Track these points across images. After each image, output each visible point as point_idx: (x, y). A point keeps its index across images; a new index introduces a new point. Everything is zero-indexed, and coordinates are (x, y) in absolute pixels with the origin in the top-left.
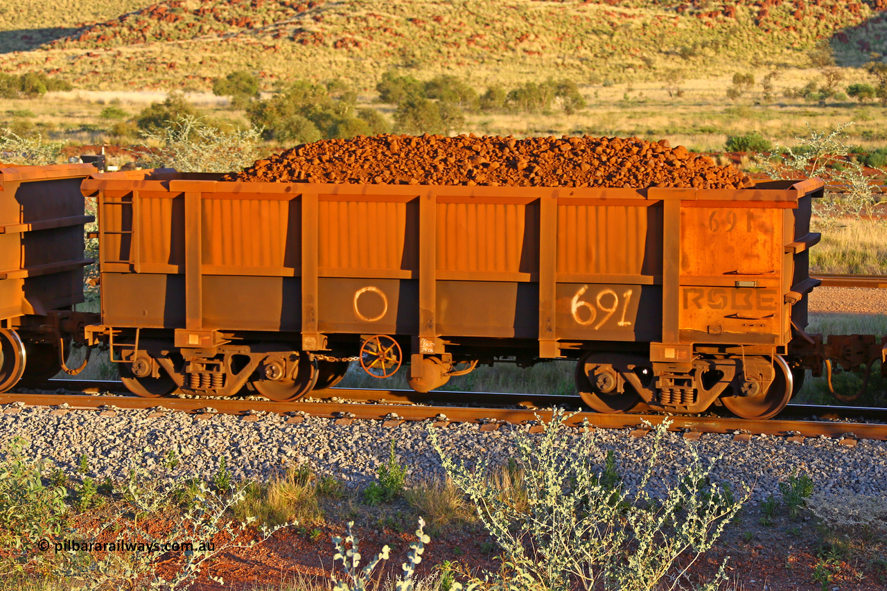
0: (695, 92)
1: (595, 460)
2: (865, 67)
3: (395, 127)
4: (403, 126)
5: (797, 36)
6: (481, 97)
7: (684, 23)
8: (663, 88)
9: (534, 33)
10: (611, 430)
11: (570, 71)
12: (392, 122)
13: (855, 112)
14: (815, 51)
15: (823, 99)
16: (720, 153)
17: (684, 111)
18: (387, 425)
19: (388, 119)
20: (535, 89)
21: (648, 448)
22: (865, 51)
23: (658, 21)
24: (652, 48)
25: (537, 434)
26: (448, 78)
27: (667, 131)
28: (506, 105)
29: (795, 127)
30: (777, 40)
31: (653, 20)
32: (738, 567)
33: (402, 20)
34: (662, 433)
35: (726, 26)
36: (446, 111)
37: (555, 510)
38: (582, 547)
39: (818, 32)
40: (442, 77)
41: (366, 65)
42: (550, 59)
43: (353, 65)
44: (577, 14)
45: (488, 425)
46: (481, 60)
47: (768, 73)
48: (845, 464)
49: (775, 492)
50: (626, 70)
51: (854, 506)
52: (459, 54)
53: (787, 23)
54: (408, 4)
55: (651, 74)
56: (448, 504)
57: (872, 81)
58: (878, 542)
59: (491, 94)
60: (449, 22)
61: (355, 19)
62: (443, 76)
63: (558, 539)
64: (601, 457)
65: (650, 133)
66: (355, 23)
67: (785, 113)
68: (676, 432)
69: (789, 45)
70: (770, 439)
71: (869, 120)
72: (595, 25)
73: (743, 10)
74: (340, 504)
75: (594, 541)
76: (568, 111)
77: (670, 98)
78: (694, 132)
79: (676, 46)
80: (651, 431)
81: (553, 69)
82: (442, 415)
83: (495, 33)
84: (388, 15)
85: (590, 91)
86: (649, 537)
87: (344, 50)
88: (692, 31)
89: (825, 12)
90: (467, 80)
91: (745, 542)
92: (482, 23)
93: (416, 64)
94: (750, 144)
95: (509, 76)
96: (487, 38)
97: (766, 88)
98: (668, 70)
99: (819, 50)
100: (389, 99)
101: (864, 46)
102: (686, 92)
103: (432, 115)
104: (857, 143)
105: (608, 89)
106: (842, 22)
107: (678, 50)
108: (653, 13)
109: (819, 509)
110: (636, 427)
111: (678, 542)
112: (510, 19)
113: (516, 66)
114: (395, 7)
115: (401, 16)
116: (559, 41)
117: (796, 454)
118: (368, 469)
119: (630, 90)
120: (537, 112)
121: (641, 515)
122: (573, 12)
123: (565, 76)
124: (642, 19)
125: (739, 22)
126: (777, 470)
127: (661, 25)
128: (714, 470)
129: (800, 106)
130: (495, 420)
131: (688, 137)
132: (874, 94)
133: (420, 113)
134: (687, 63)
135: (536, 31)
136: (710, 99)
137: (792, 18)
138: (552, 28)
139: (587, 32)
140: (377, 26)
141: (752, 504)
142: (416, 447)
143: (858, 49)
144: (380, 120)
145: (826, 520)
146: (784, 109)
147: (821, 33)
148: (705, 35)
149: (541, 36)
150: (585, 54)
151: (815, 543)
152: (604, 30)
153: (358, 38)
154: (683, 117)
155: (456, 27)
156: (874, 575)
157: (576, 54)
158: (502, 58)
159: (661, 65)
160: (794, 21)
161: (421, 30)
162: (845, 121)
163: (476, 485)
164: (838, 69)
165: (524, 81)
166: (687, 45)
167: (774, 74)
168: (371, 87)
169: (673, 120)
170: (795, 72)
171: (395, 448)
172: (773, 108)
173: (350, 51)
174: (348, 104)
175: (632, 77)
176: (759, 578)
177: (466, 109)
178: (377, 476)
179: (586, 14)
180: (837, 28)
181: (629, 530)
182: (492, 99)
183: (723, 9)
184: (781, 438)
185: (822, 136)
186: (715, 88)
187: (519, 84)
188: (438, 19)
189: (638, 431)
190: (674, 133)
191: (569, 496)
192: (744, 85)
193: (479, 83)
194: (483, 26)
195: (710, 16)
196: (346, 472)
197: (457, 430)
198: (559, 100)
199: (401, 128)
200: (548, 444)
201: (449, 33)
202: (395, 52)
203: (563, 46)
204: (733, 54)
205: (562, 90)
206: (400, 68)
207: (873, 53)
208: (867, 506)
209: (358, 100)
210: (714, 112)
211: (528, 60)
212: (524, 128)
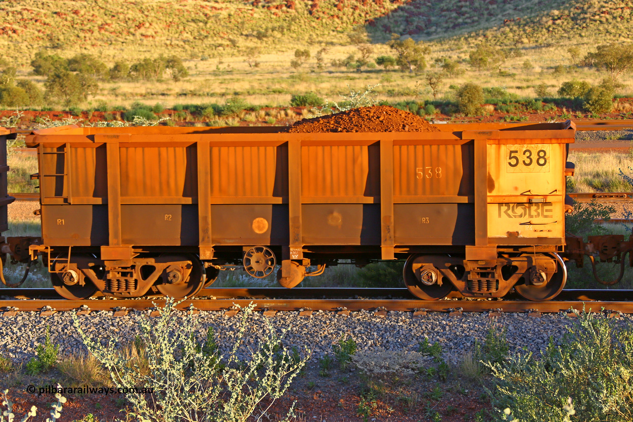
0: (268, 64)
1: (199, 335)
2: (388, 44)
3: (46, 92)
4: (52, 92)
5: (340, 22)
6: (110, 70)
7: (259, 13)
8: (244, 61)
9: (148, 22)
10: (211, 312)
11: (176, 50)
12: (44, 89)
13: (382, 76)
14: (353, 33)
15: (360, 67)
16: (287, 107)
17: (260, 78)
18: (44, 314)
19: (41, 87)
20: (151, 63)
21: (238, 324)
22: (387, 32)
23: (240, 12)
24: (236, 32)
25: (156, 317)
26: (85, 56)
27: (248, 92)
28: (129, 75)
29: (340, 88)
30: (325, 25)
31: (236, 11)
32: (305, 407)
33: (49, 13)
34: (248, 313)
35: (288, 15)
36: (84, 80)
37: (168, 372)
38: (189, 398)
39: (354, 19)
40: (80, 56)
41: (22, 47)
42: (161, 41)
43: (13, 47)
44: (180, 7)
45: (120, 312)
46: (109, 42)
47: (320, 49)
48: (379, 329)
49: (330, 351)
50: (218, 48)
51: (385, 359)
52: (93, 38)
53: (332, 13)
54: (53, 2)
55: (236, 51)
56: (90, 372)
57: (393, 54)
58: (402, 384)
59: (118, 68)
60: (85, 14)
61: (13, 13)
62: (82, 54)
63: (171, 393)
64: (203, 332)
65: (236, 94)
66: (13, 16)
67: (332, 77)
68: (258, 312)
69: (334, 29)
70: (326, 314)
71: (392, 82)
72: (193, 16)
73: (300, 4)
74: (8, 376)
75: (198, 393)
76: (176, 79)
77: (250, 68)
78: (268, 93)
79: (253, 30)
80: (240, 311)
81: (163, 48)
82: (85, 306)
83: (119, 22)
84: (38, 9)
85: (192, 64)
86: (239, 389)
87: (5, 36)
88: (264, 20)
89: (358, 4)
90: (100, 57)
91: (309, 388)
92: (110, 15)
93: (61, 46)
94: (308, 101)
95: (131, 54)
96: (113, 26)
97: (319, 60)
98: (248, 48)
99: (356, 32)
100: (41, 72)
101: (387, 29)
102: (261, 64)
103: (74, 83)
104: (384, 98)
105: (204, 62)
106: (371, 12)
107: (255, 33)
108: (236, 7)
109: (361, 363)
110: (229, 309)
111: (260, 392)
112: (130, 12)
113: (136, 47)
114: (43, 4)
115: (48, 10)
116: (167, 28)
117: (344, 324)
118: (29, 349)
119: (221, 63)
120: (153, 80)
121: (233, 373)
122: (177, 6)
123: (173, 53)
124: (227, 10)
125: (298, 12)
126: (330, 336)
127: (242, 15)
128: (286, 337)
129: (343, 72)
130: (125, 308)
131: (263, 96)
132: (395, 63)
133: (64, 82)
134: (261, 43)
135: (150, 20)
136: (279, 69)
137: (336, 9)
138: (161, 18)
139: (188, 21)
140: (30, 18)
141: (313, 361)
142: (66, 331)
143: (383, 31)
144: (34, 88)
145: (366, 370)
146: (332, 75)
147: (356, 20)
148: (274, 22)
149: (154, 24)
150: (186, 37)
151: (358, 387)
152: (200, 19)
153: (15, 27)
154: (260, 81)
155: (90, 18)
156: (400, 408)
157: (180, 37)
158: (125, 41)
159: (242, 45)
160: (337, 11)
161: (63, 20)
162: (375, 83)
163: (109, 357)
164: (369, 45)
165: (142, 57)
166: (261, 30)
167: (324, 49)
168: (27, 63)
169: (253, 84)
170: (339, 48)
171: (50, 332)
172: (324, 74)
173: (9, 37)
174: (9, 76)
175: (222, 53)
176: (320, 414)
177: (99, 79)
178: (36, 354)
179: (186, 8)
180: (367, 16)
181: (224, 384)
182: (119, 71)
183: (286, 3)
184: (333, 313)
185: (359, 94)
186: (282, 60)
187: (138, 60)
188: (76, 12)
189: (230, 312)
190: (254, 93)
191: (179, 361)
192: (303, 58)
193: (108, 59)
194: (110, 17)
195: (277, 8)
196: (12, 352)
197: (97, 316)
198: (169, 71)
199: (50, 94)
200: (163, 324)
201: (85, 23)
202: (45, 37)
203: (170, 31)
204: (294, 35)
205: (171, 64)
206: (48, 49)
207: (393, 34)
208: (394, 359)
209: (17, 74)
210: (282, 78)
211: (145, 42)
212: (144, 92)
